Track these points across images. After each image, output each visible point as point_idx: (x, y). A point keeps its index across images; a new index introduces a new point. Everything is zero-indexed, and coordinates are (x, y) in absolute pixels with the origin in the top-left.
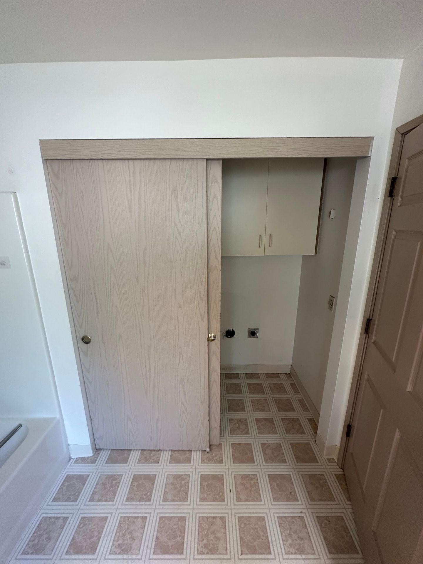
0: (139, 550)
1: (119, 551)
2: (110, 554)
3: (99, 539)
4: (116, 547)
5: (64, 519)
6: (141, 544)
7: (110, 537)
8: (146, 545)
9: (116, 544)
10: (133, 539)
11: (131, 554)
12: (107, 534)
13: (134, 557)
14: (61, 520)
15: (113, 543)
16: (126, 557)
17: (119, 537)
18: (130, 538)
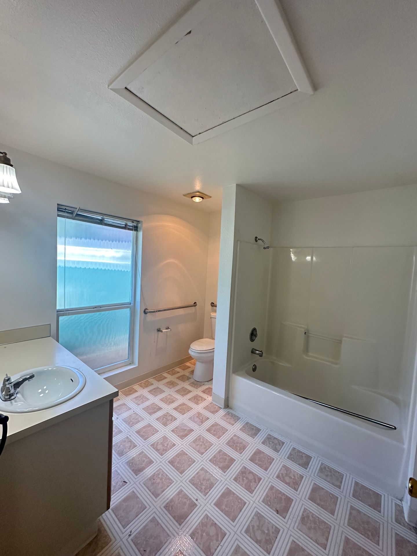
0: (300, 530)
1: (304, 515)
2: (305, 508)
3: (318, 504)
4: (308, 513)
5: (339, 486)
6: (304, 533)
7: (317, 512)
8: (302, 537)
9: (310, 515)
10: (310, 529)
11: (299, 523)
12: (320, 510)
13: (297, 524)
14: (339, 484)
15: (312, 513)
16: (299, 518)
17: (315, 518)
18: (311, 527)
